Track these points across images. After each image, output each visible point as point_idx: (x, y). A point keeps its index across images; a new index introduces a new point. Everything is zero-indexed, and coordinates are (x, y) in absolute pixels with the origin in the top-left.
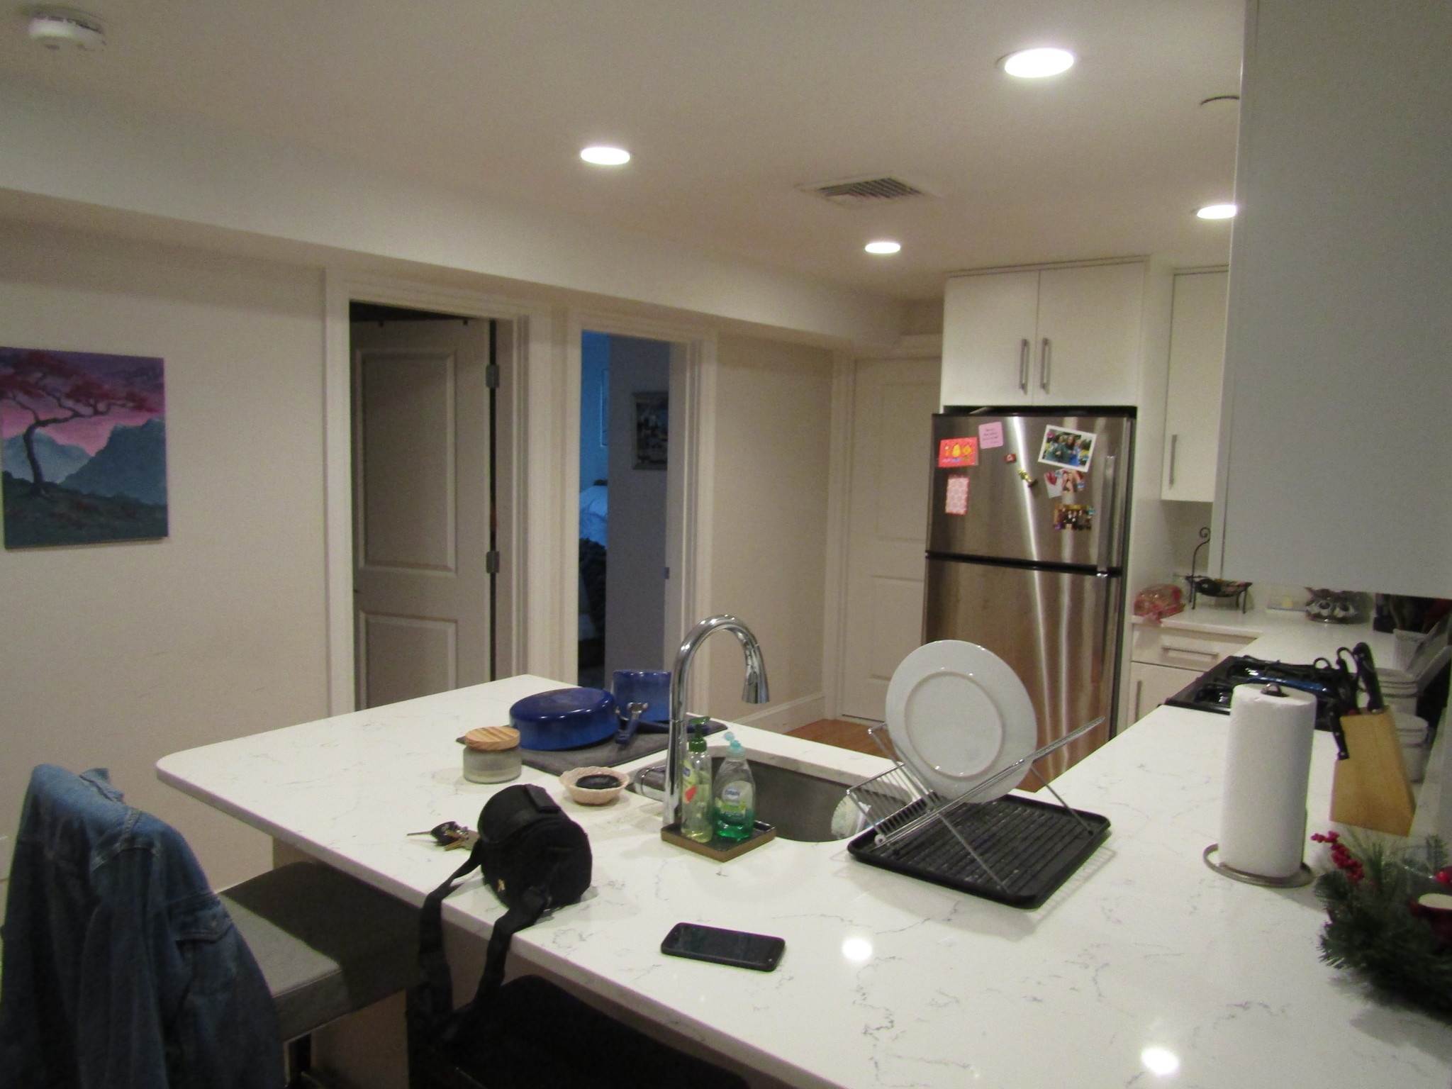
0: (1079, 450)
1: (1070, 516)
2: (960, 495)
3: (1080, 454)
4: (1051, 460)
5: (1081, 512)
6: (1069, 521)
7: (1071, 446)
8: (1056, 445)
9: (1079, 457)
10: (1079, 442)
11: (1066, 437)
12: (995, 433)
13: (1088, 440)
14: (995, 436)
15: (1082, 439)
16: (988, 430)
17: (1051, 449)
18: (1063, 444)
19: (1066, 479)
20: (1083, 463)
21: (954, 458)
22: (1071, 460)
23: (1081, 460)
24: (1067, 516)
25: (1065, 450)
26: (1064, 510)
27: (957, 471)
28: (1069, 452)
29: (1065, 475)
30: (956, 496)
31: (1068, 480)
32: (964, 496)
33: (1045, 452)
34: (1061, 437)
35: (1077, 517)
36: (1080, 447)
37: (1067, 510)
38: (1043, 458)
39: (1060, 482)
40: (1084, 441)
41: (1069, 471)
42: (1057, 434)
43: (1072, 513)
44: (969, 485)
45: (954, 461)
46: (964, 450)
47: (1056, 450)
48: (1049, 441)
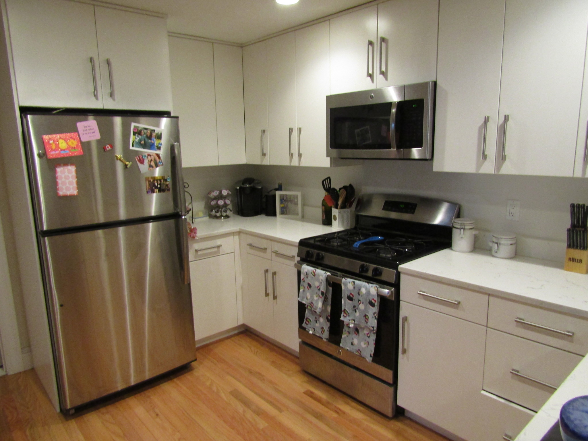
0: (155, 140)
1: (156, 184)
2: (71, 179)
3: (156, 142)
4: (138, 147)
5: (162, 180)
6: (156, 187)
7: (150, 138)
8: (140, 137)
9: (156, 145)
10: (154, 134)
11: (145, 131)
12: (93, 129)
13: (159, 133)
14: (93, 131)
15: (156, 132)
16: (85, 127)
17: (137, 140)
18: (145, 136)
19: (150, 160)
20: (159, 148)
21: (62, 150)
22: (151, 146)
23: (157, 146)
24: (155, 184)
25: (146, 140)
26: (152, 181)
27: (65, 161)
28: (150, 141)
29: (149, 157)
30: (67, 181)
31: (151, 160)
32: (75, 181)
33: (133, 142)
34: (143, 131)
35: (160, 184)
36: (155, 138)
37: (154, 181)
38: (133, 146)
39: (146, 162)
40: (157, 134)
41: (151, 154)
42: (139, 129)
43: (157, 182)
44: (77, 172)
45: (62, 152)
46: (70, 143)
47: (140, 141)
48: (135, 134)
